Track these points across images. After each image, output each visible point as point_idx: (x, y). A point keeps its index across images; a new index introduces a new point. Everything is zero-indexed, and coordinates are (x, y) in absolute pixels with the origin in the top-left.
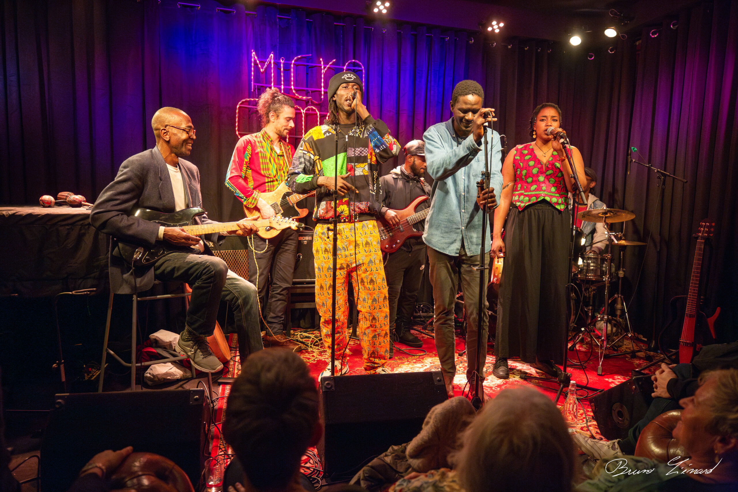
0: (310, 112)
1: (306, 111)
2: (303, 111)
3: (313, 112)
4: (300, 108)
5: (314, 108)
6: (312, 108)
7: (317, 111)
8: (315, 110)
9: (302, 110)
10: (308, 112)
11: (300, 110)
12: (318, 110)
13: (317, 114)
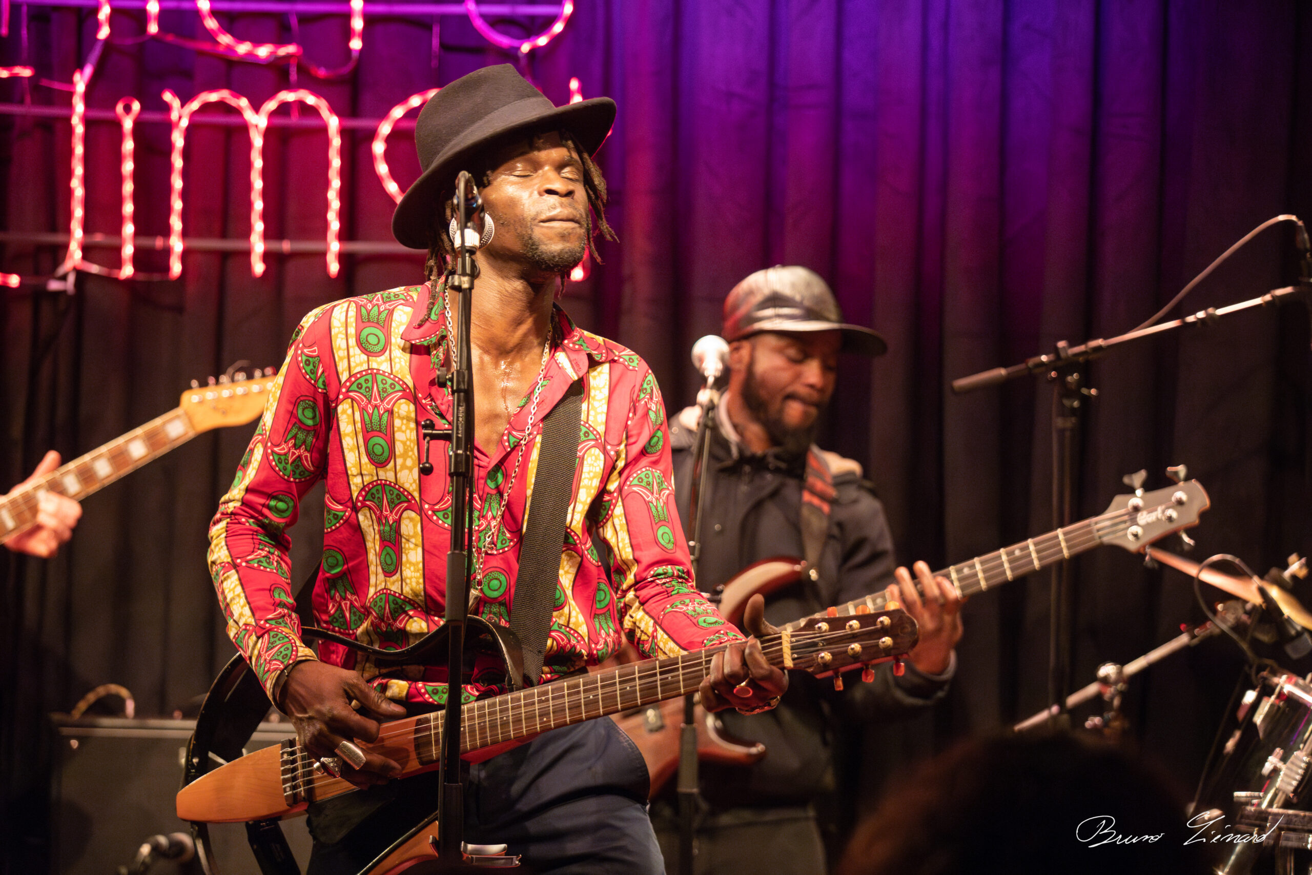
0: (294, 120)
1: (272, 115)
2: (258, 121)
3: (311, 122)
4: (244, 102)
5: (311, 100)
6: (301, 104)
7: (325, 113)
8: (313, 111)
9: (249, 115)
10: (280, 121)
11: (238, 112)
12: (334, 110)
13: (324, 129)
